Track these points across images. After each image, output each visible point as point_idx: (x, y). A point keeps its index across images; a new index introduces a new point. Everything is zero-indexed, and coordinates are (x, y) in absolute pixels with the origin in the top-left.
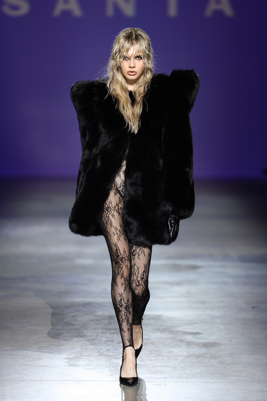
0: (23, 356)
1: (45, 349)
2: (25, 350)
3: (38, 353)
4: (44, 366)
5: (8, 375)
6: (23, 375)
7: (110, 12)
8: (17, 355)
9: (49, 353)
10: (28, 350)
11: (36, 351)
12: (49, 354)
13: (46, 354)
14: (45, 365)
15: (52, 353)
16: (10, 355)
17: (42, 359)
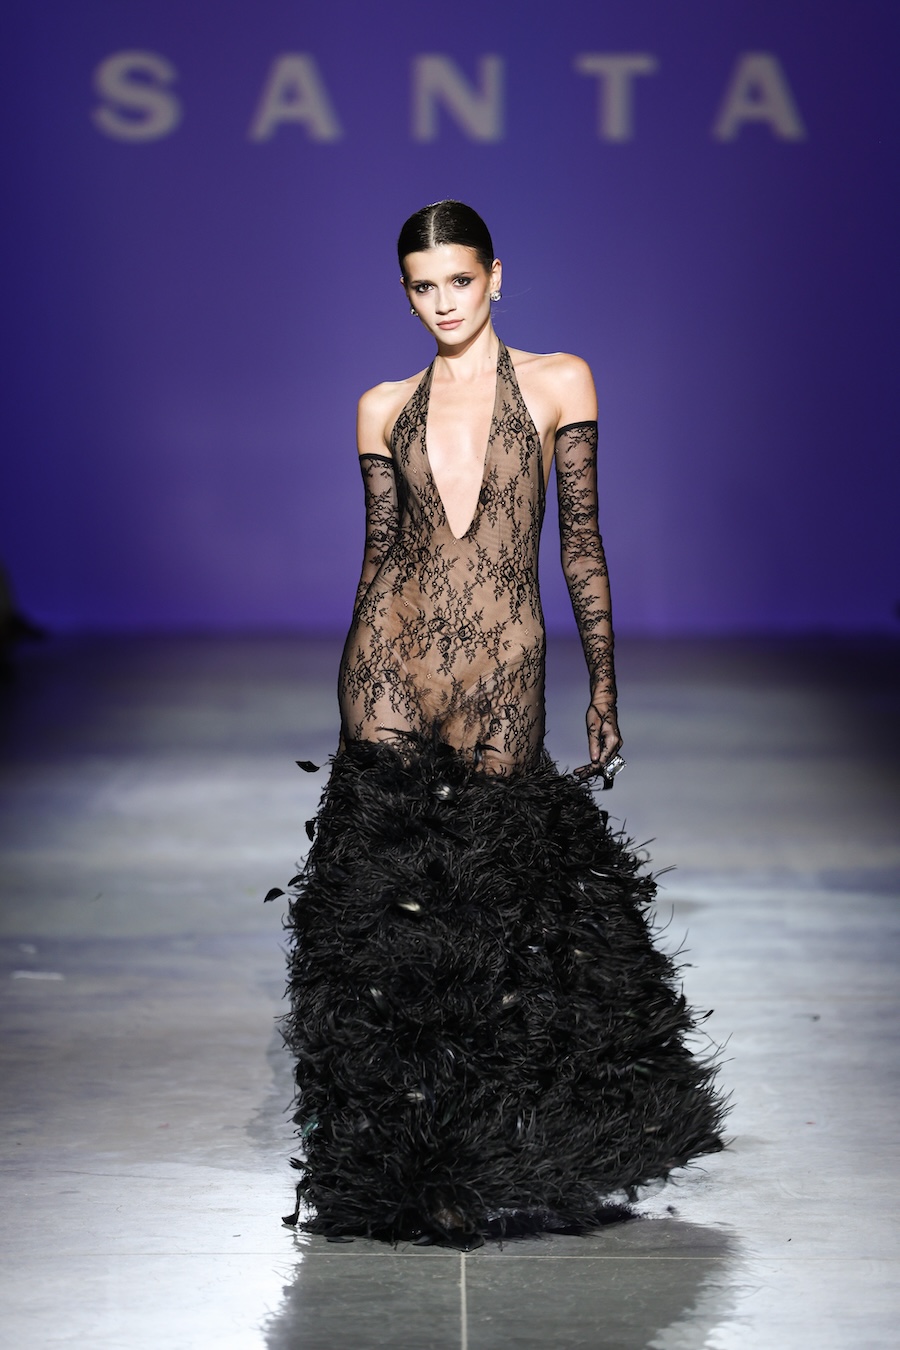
0: (160, 1178)
1: (229, 1159)
2: (167, 1161)
3: (204, 1169)
4: (224, 1210)
5: (114, 1238)
6: (159, 1239)
7: (424, 126)
8: (141, 1177)
9: (241, 1168)
10: (177, 1161)
11: (200, 1164)
12: (240, 1173)
13: (231, 1172)
14: (226, 1207)
15: (247, 1170)
16: (119, 1176)
17: (218, 1188)
